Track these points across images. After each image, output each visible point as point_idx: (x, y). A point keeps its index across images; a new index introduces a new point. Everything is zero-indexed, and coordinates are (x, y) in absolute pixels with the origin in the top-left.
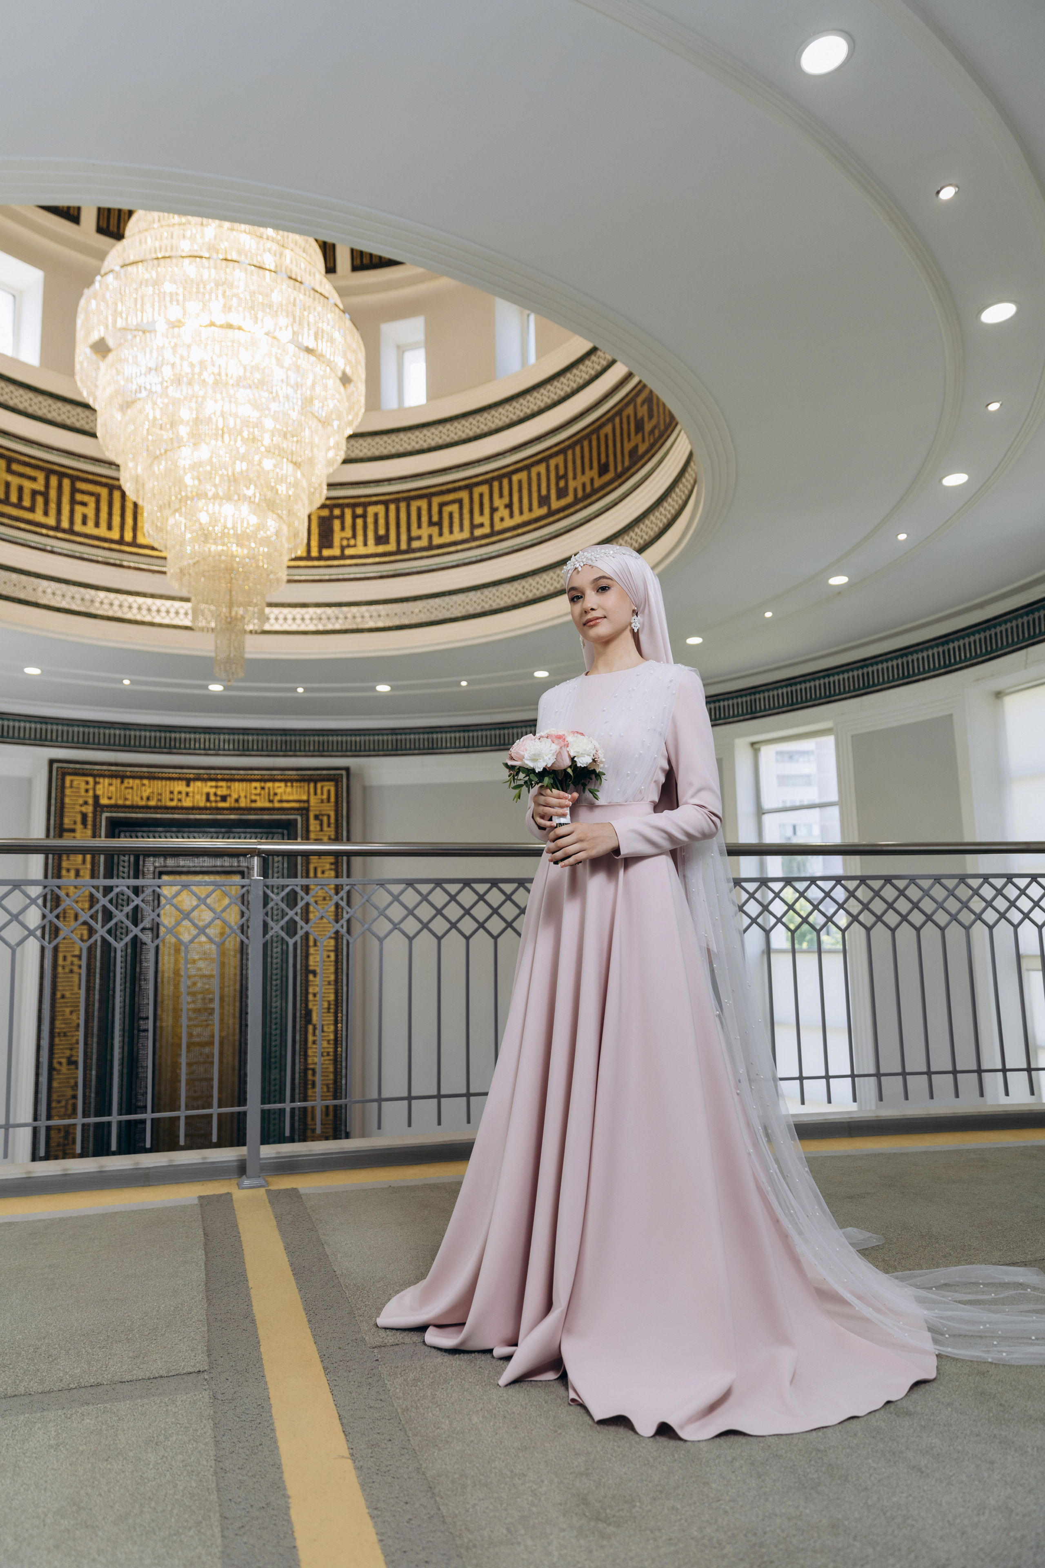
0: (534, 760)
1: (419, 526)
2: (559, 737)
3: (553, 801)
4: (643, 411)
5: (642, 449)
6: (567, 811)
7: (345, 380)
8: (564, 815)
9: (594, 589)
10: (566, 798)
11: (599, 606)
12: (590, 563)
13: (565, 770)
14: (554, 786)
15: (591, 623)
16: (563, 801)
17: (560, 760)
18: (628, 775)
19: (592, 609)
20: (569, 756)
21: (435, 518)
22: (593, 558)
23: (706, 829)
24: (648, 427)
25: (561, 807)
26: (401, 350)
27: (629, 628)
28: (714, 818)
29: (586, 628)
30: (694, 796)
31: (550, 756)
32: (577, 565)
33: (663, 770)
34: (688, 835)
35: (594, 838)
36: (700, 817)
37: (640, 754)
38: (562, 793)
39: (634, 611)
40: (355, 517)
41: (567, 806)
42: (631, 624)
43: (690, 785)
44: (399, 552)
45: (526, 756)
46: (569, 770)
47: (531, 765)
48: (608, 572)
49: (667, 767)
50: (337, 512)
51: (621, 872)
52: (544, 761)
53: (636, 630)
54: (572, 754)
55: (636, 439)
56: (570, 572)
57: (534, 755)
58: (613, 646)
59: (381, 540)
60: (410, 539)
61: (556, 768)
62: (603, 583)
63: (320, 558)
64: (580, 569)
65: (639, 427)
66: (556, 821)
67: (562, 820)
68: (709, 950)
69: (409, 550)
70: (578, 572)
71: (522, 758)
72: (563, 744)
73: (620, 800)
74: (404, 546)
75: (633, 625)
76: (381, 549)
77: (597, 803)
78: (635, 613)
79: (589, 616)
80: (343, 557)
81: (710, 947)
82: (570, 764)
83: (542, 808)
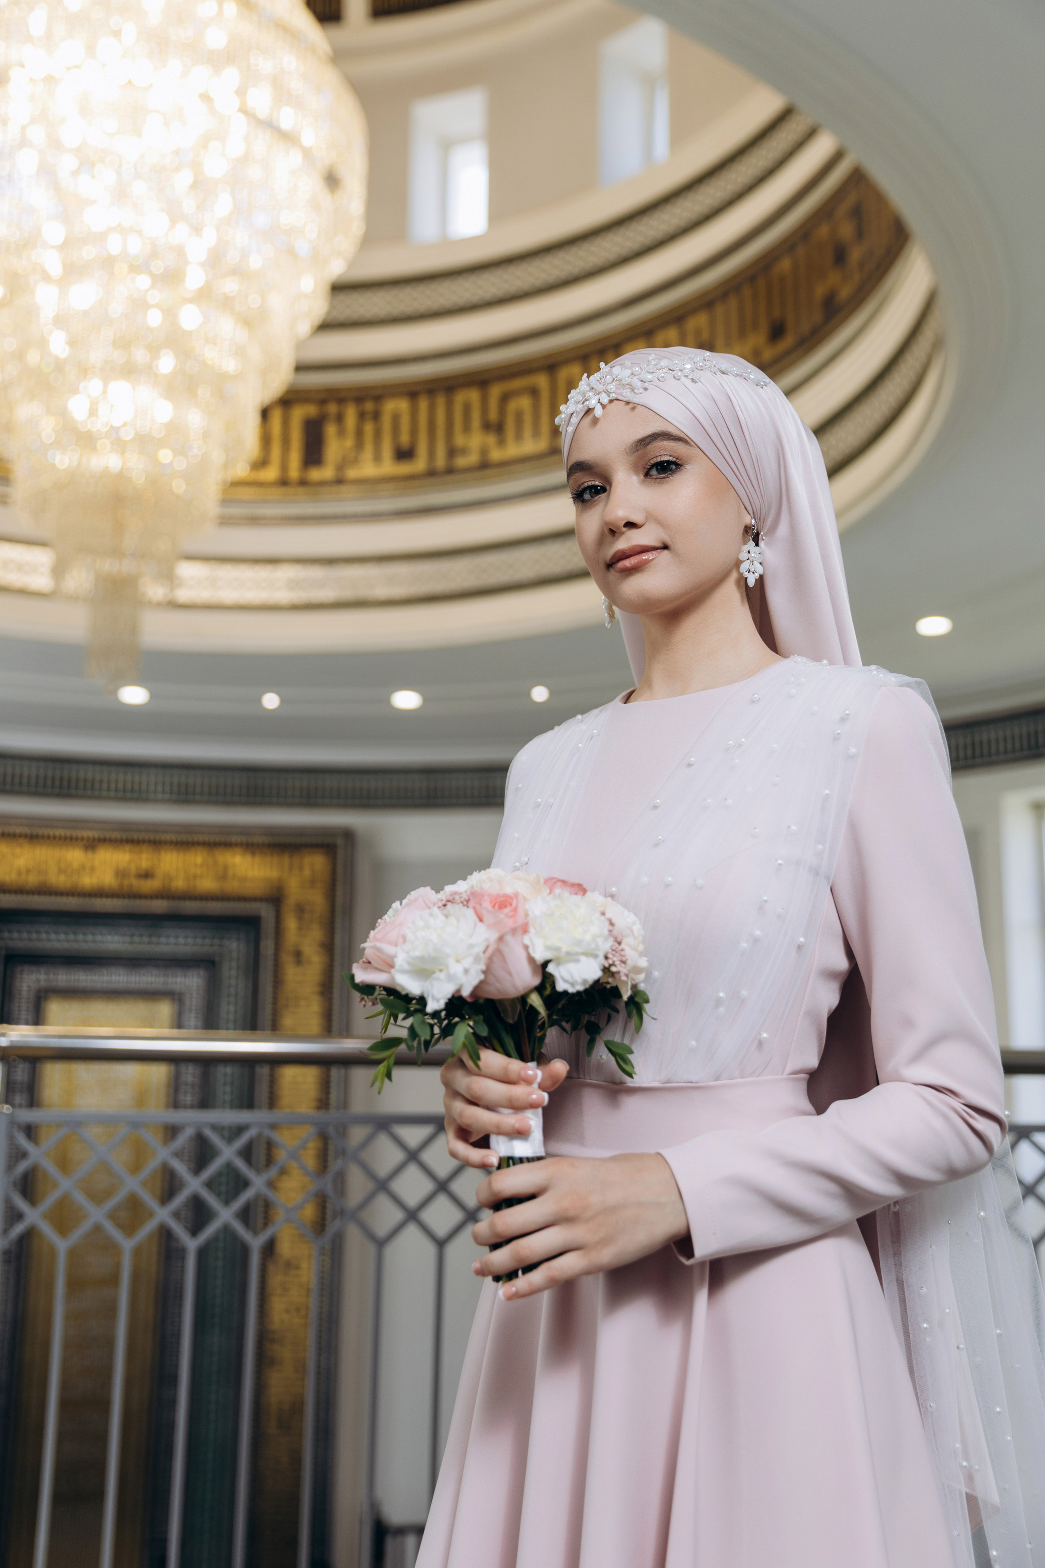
0: (423, 972)
1: (467, 428)
2: (503, 903)
3: (493, 1089)
4: (846, 230)
5: (845, 293)
6: (534, 1121)
7: (332, 180)
8: (521, 1134)
9: (635, 468)
10: (528, 1082)
11: (651, 517)
12: (627, 395)
13: (523, 999)
14: (491, 1042)
15: (627, 563)
16: (519, 1091)
17: (500, 972)
18: (719, 1002)
19: (631, 525)
20: (531, 960)
21: (493, 415)
22: (636, 382)
23: (959, 1157)
24: (855, 255)
25: (517, 1107)
26: (447, 146)
27: (734, 576)
28: (982, 1124)
29: (613, 575)
30: (918, 1056)
31: (467, 962)
32: (593, 402)
33: (831, 975)
34: (902, 1179)
35: (610, 1210)
36: (938, 1124)
37: (756, 940)
38: (515, 1065)
39: (747, 529)
40: (362, 416)
41: (533, 1106)
42: (738, 563)
43: (908, 1023)
44: (431, 473)
45: (400, 961)
46: (535, 1000)
47: (412, 986)
48: (679, 422)
49: (843, 964)
50: (332, 408)
51: (701, 1298)
52: (450, 978)
53: (751, 582)
54: (540, 956)
55: (834, 278)
56: (575, 420)
57: (422, 959)
58: (690, 625)
59: (404, 454)
60: (452, 452)
61: (493, 992)
62: (663, 451)
63: (303, 483)
64: (599, 411)
65: (840, 256)
66: (501, 1147)
67: (520, 1149)
68: (972, 1502)
69: (450, 471)
70: (595, 421)
71: (389, 965)
72: (510, 923)
73: (696, 1074)
74: (441, 461)
75: (744, 568)
76: (405, 469)
77: (630, 1082)
78: (753, 535)
79: (622, 544)
80: (339, 481)
81: (980, 1495)
82: (536, 981)
83: (459, 1106)
